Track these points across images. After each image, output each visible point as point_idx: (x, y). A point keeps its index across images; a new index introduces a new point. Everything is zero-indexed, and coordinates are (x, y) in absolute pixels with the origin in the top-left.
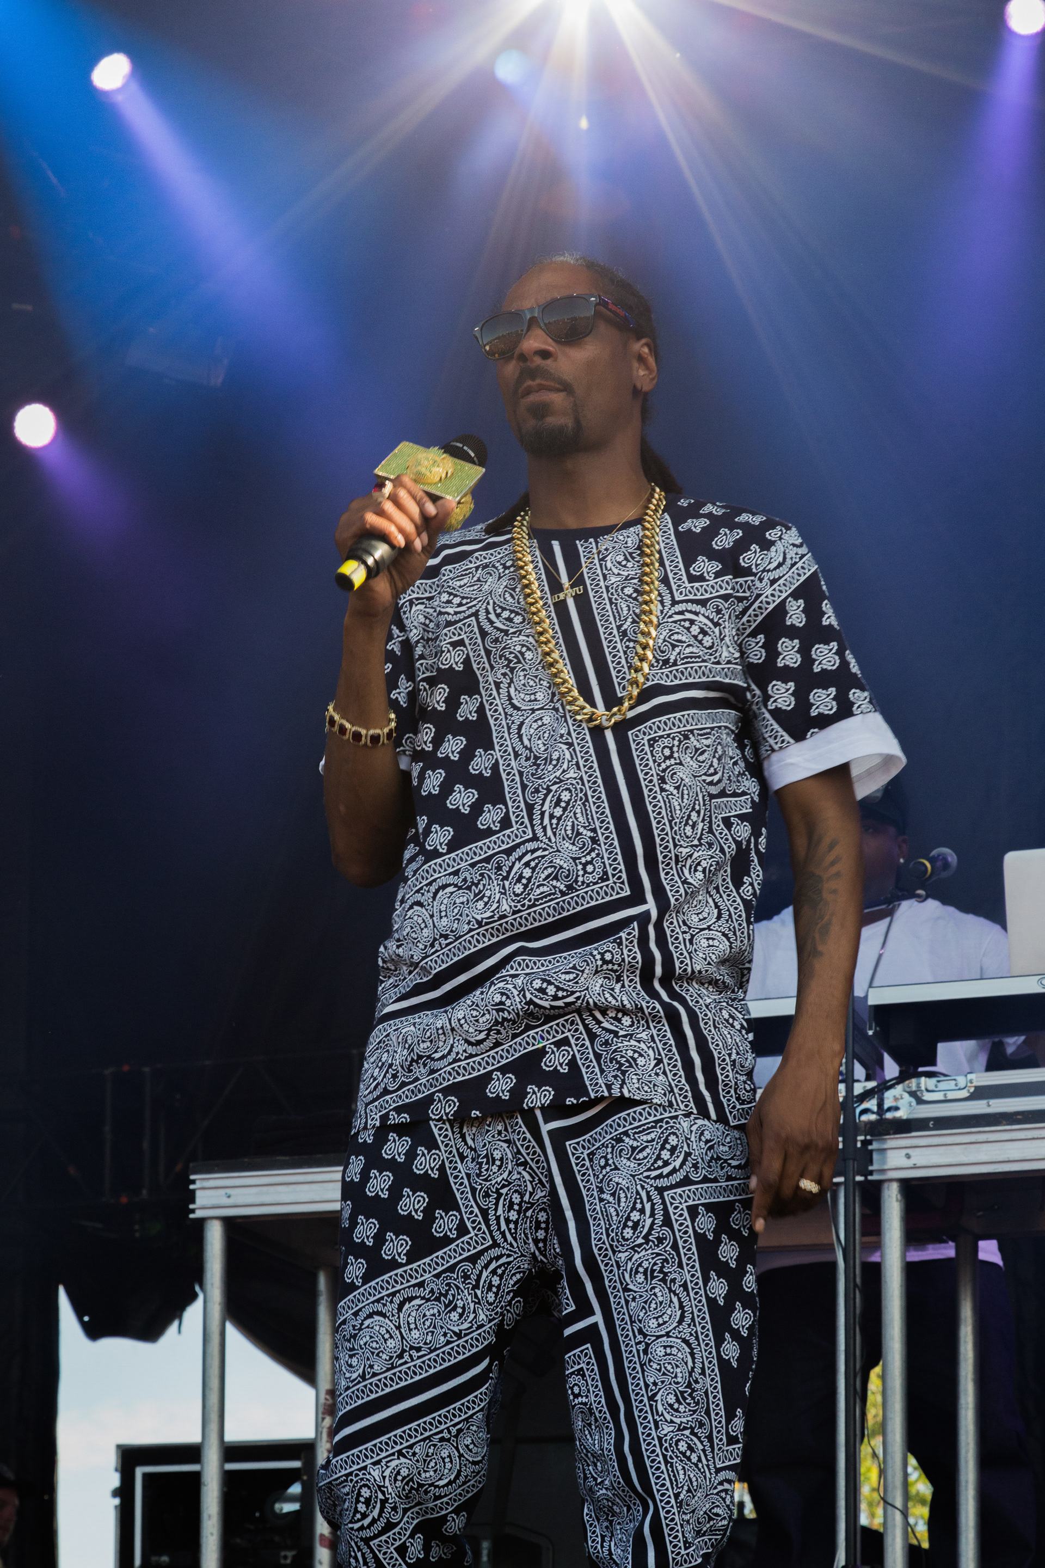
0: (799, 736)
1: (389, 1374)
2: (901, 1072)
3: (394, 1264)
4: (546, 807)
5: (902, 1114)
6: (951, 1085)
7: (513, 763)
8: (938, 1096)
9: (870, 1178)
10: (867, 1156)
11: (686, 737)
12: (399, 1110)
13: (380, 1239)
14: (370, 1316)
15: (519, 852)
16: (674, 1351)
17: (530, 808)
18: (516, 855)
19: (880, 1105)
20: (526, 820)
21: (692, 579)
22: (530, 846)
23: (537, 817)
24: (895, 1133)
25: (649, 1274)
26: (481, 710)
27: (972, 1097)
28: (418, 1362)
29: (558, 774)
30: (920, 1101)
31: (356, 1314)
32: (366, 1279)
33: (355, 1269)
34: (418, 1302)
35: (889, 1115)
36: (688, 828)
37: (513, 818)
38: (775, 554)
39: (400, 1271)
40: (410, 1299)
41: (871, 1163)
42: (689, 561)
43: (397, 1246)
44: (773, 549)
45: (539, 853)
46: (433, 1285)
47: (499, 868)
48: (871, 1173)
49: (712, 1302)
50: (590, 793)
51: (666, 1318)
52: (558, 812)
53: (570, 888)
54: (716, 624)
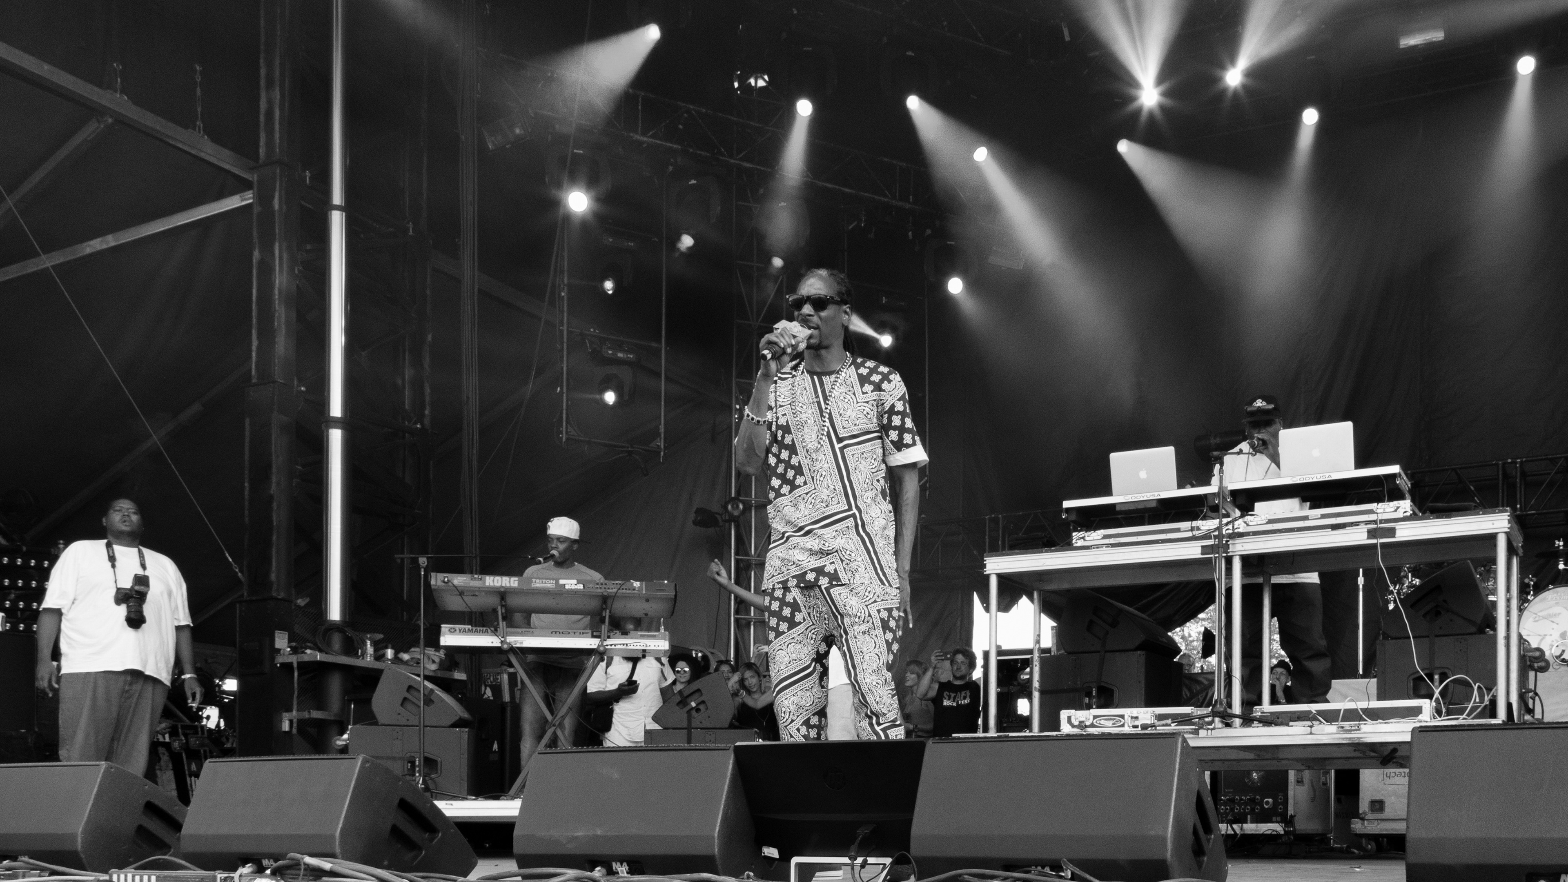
0: (899, 450)
1: (786, 669)
2: (1241, 514)
3: (783, 633)
4: (818, 477)
5: (1241, 530)
6: (1259, 519)
7: (805, 461)
8: (1254, 523)
9: (1228, 554)
10: (1227, 546)
11: (863, 454)
12: (778, 583)
13: (778, 625)
14: (778, 650)
15: (810, 494)
16: (873, 658)
17: (813, 478)
18: (809, 495)
19: (1233, 527)
20: (812, 482)
21: (863, 393)
22: (814, 491)
23: (815, 481)
24: (1238, 537)
25: (864, 633)
26: (793, 440)
27: (1267, 523)
28: (796, 664)
29: (821, 465)
30: (1248, 525)
31: (774, 650)
32: (776, 638)
33: (772, 635)
34: (793, 644)
35: (1236, 531)
36: (865, 485)
37: (807, 481)
38: (892, 385)
39: (786, 634)
40: (790, 643)
41: (1229, 548)
42: (862, 386)
43: (784, 626)
44: (892, 383)
45: (816, 494)
46: (797, 638)
47: (804, 499)
48: (1229, 553)
49: (887, 641)
50: (832, 473)
51: (870, 647)
52: (822, 479)
53: (827, 506)
54: (872, 410)
